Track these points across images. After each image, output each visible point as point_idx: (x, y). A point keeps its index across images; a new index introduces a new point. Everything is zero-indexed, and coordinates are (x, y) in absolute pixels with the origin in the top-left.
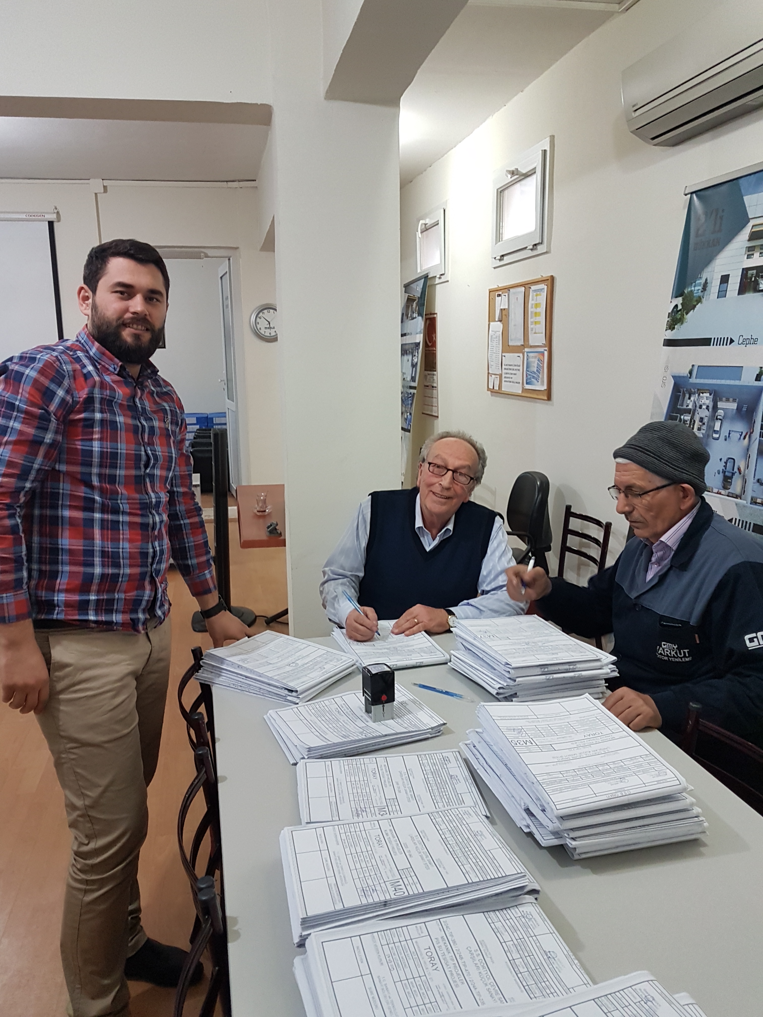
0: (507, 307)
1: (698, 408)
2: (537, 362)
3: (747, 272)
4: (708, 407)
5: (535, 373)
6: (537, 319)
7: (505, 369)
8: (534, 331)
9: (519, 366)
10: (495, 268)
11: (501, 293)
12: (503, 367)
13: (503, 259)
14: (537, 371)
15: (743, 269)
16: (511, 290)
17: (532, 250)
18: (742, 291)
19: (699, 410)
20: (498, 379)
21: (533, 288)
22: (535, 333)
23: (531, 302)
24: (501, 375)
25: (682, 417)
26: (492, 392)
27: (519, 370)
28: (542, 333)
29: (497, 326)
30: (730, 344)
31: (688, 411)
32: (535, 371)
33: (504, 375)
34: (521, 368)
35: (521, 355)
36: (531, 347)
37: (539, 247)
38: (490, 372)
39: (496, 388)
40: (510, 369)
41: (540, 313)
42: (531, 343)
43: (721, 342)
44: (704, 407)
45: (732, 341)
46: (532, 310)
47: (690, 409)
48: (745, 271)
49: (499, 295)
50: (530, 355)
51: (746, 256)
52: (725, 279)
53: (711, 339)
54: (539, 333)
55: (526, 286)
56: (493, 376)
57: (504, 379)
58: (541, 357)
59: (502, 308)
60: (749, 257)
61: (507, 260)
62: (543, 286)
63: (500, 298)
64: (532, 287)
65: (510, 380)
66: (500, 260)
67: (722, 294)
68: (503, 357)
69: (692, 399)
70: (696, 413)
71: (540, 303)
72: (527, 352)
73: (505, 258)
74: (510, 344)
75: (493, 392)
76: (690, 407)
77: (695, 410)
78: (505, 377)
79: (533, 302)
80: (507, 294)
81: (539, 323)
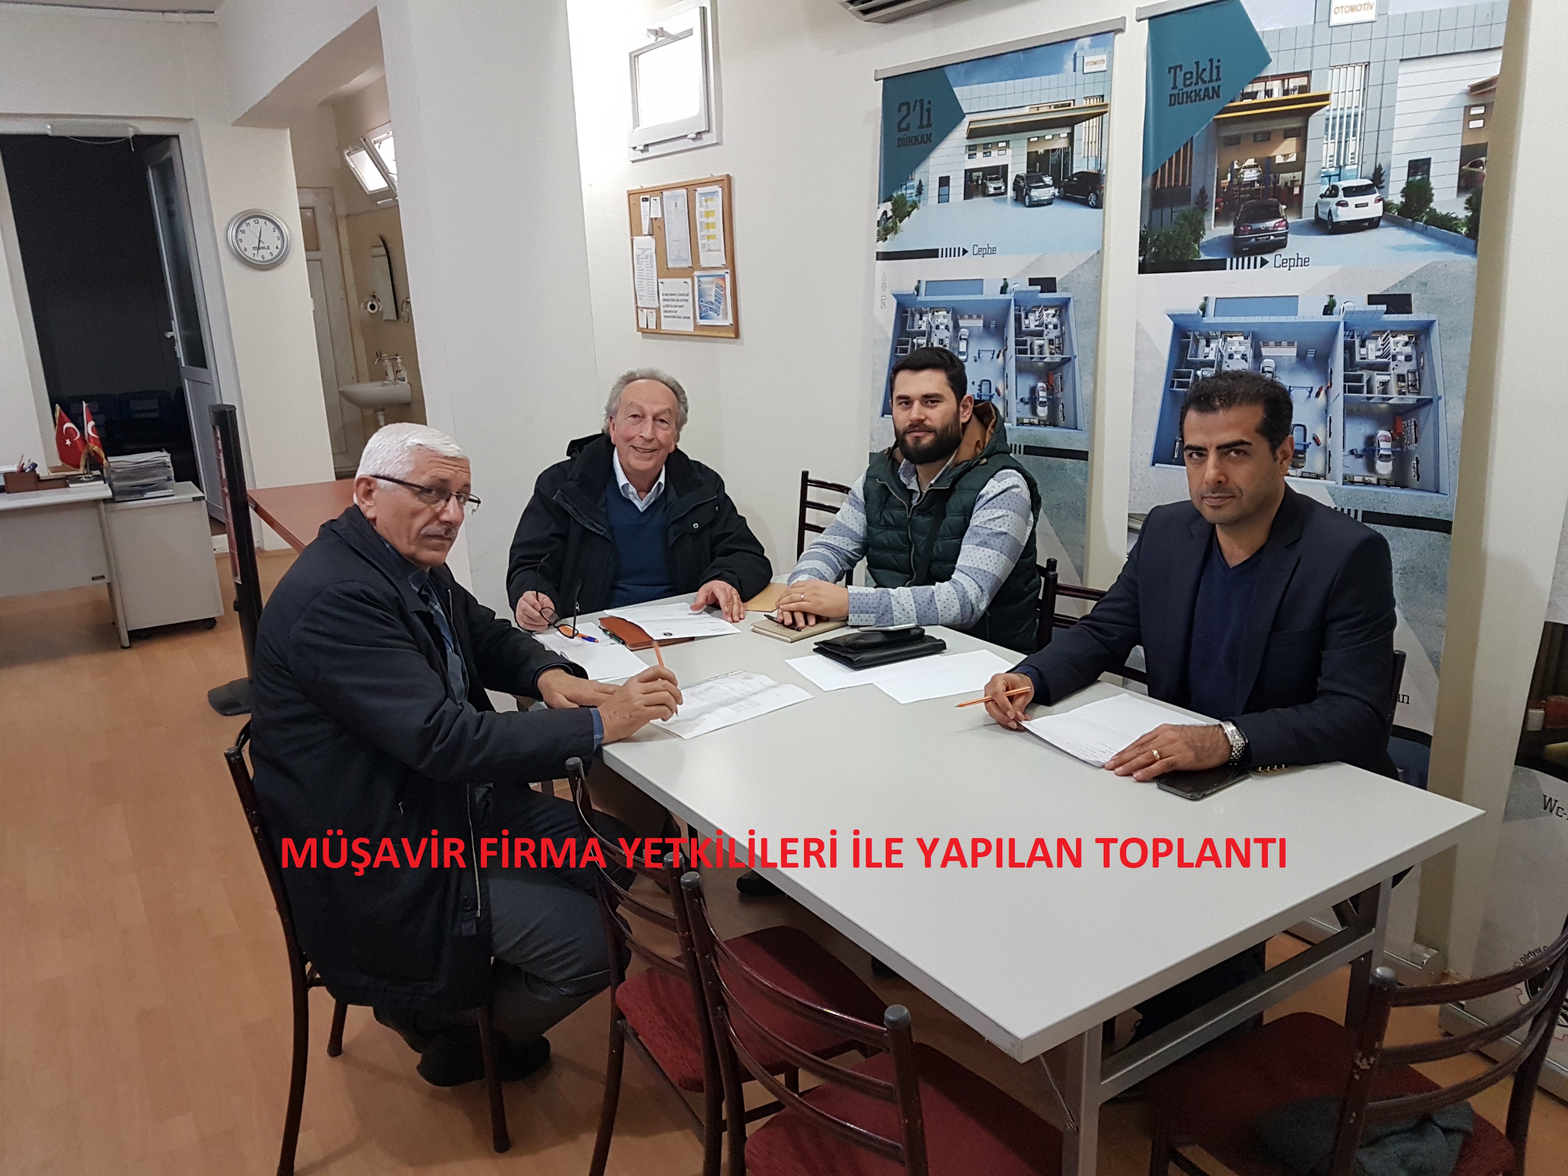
0: (660, 216)
1: (934, 329)
2: (714, 289)
3: (971, 175)
4: (947, 327)
5: (712, 303)
6: (712, 231)
7: (664, 300)
8: (706, 249)
9: (688, 295)
10: (633, 162)
11: (648, 196)
12: (661, 297)
13: (647, 150)
14: (716, 300)
15: (966, 171)
16: (665, 193)
17: (694, 139)
18: (968, 195)
19: (936, 331)
20: (654, 314)
21: (700, 190)
22: (709, 250)
23: (698, 209)
24: (658, 310)
25: (915, 341)
26: (643, 332)
27: (687, 300)
28: (720, 250)
29: (645, 243)
30: (964, 254)
31: (922, 334)
32: (713, 300)
33: (662, 309)
34: (690, 298)
35: (689, 280)
36: (704, 269)
37: (704, 136)
38: (639, 305)
39: (652, 326)
40: (673, 300)
41: (714, 224)
42: (703, 264)
43: (951, 253)
44: (942, 327)
45: (965, 252)
46: (702, 220)
47: (925, 332)
48: (969, 173)
49: (646, 200)
50: (702, 279)
51: (967, 156)
52: (944, 182)
53: (938, 250)
54: (715, 251)
55: (689, 188)
56: (645, 311)
57: (663, 314)
58: (721, 282)
59: (652, 216)
60: (970, 157)
61: (653, 151)
62: (716, 188)
63: (648, 203)
64: (698, 189)
65: (674, 314)
66: (642, 151)
67: (943, 198)
68: (660, 285)
69: (924, 318)
70: (933, 335)
71: (713, 211)
72: (698, 277)
73: (650, 148)
74: (670, 266)
75: (645, 332)
76: (924, 328)
77: (930, 333)
78: (666, 311)
79: (702, 209)
80: (658, 198)
81: (714, 237)
